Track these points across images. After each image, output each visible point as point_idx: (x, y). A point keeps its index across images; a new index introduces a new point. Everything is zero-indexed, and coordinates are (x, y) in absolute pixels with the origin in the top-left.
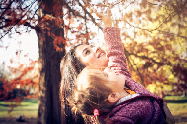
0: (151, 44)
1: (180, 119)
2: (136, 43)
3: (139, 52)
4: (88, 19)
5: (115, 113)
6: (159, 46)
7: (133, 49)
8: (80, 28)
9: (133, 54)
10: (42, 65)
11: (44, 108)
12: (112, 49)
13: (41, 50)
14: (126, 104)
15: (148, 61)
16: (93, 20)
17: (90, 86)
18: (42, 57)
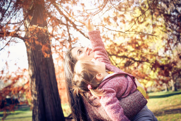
0: (129, 44)
1: (163, 112)
2: (116, 44)
3: (119, 52)
4: (70, 26)
5: (102, 86)
6: (137, 45)
7: (114, 50)
8: (63, 35)
9: (114, 55)
10: (32, 71)
11: (37, 110)
12: (95, 46)
13: (30, 58)
14: (108, 80)
15: (128, 59)
16: (75, 26)
17: (83, 70)
18: (32, 64)
